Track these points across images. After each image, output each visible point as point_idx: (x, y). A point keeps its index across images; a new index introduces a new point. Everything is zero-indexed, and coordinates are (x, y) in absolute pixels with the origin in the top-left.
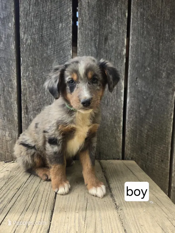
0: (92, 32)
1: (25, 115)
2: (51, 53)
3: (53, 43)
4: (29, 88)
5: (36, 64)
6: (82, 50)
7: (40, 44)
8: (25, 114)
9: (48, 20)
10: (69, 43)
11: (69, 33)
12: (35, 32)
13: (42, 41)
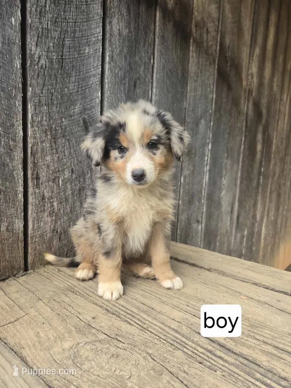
0: (122, 71)
1: (34, 189)
2: (74, 89)
3: (78, 74)
4: (42, 142)
5: (53, 103)
6: (111, 94)
7: (60, 72)
8: (35, 187)
9: (71, 34)
10: (98, 79)
11: (97, 66)
12: (52, 48)
13: (62, 66)
